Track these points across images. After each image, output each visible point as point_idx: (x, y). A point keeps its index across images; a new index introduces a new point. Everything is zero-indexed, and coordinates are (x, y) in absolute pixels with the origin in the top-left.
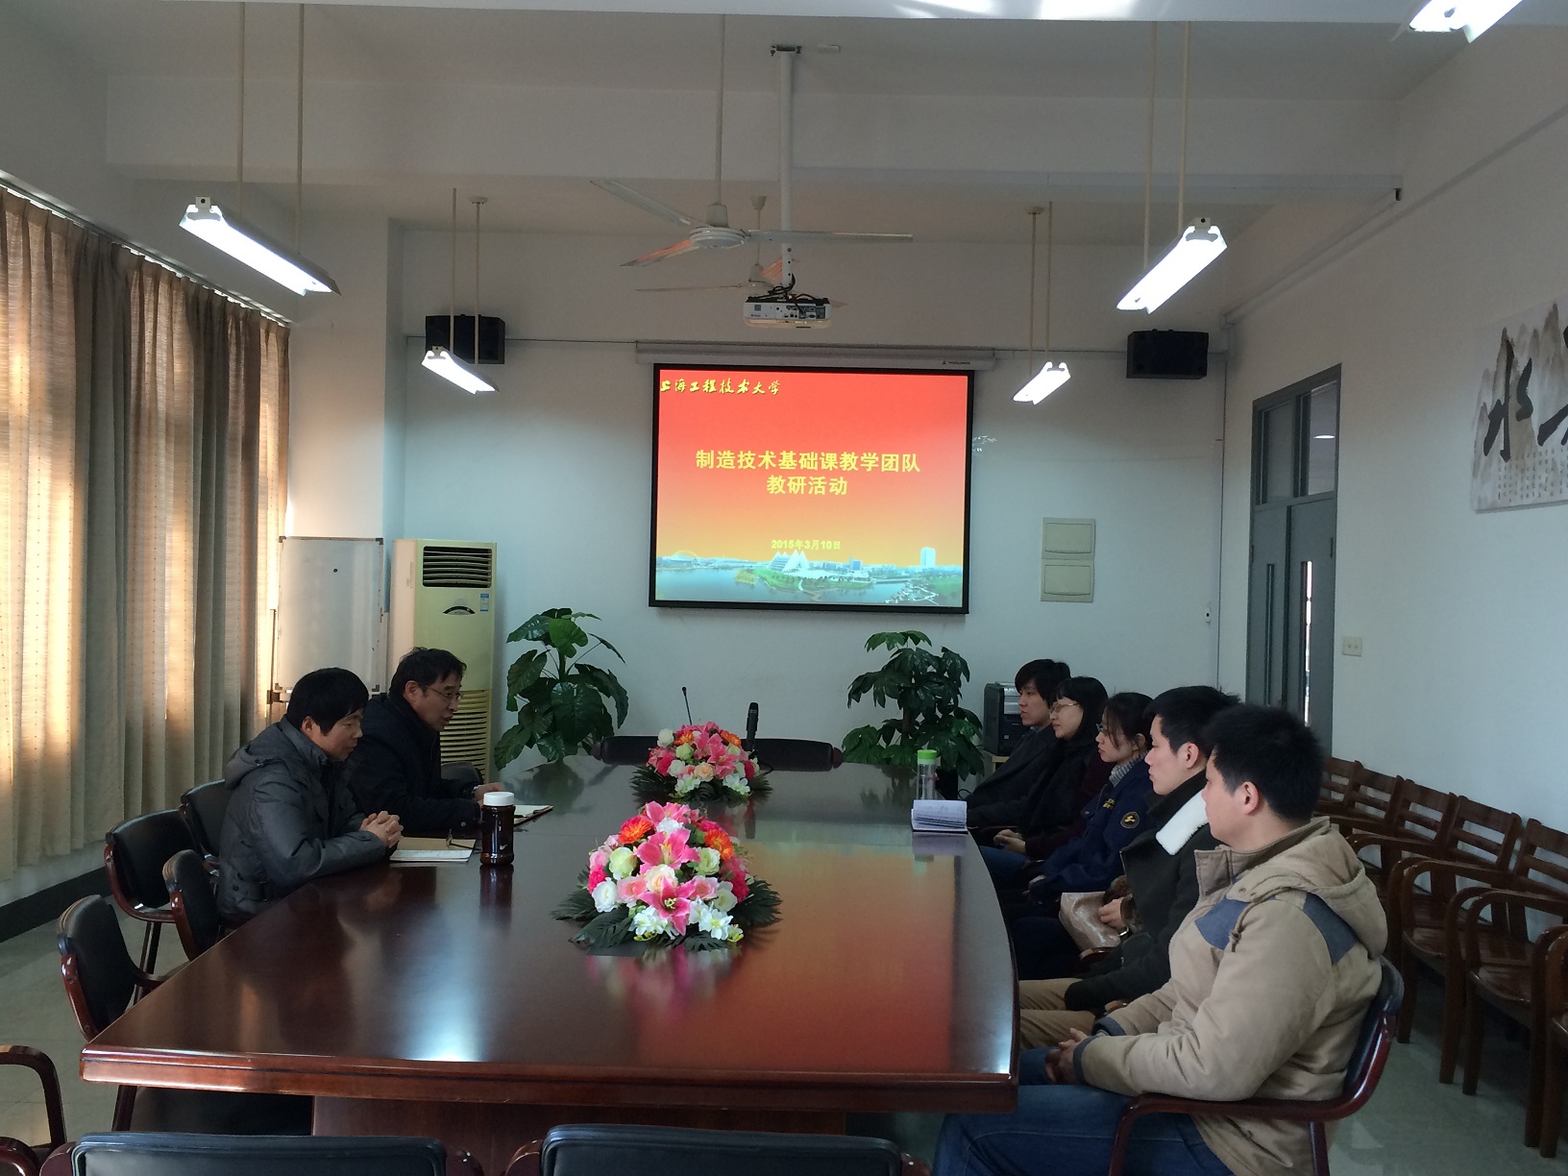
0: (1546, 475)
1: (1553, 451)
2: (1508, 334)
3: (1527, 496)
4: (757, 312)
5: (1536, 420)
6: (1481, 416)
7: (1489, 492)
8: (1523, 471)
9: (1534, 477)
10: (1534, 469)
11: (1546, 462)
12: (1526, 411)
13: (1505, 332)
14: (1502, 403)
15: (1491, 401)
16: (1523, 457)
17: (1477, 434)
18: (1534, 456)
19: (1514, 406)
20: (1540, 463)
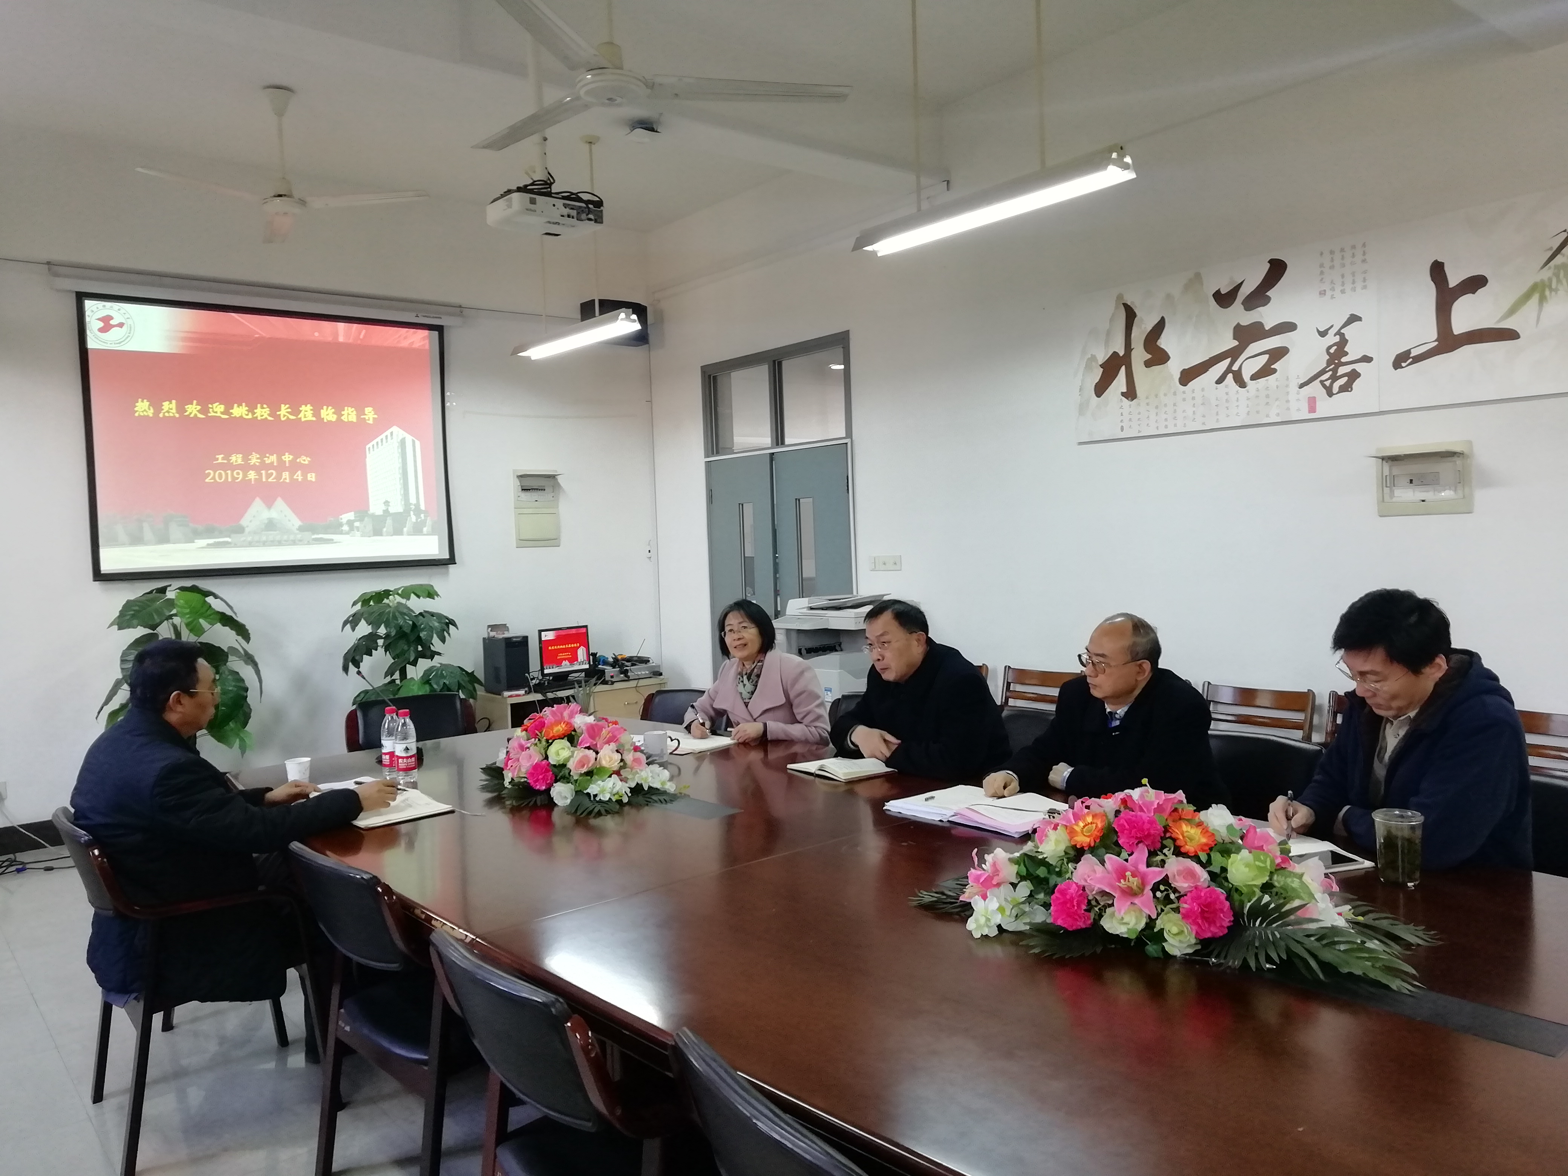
0: (1194, 409)
1: (1203, 390)
2: (1125, 298)
3: (1166, 427)
4: (532, 207)
5: (1175, 367)
6: (1088, 367)
7: (1107, 427)
8: (1157, 407)
9: (1175, 411)
10: (1175, 405)
11: (1193, 398)
12: (1158, 357)
13: (1120, 297)
14: (1121, 353)
15: (1103, 355)
16: (1156, 396)
17: (1083, 381)
18: (1175, 394)
19: (1139, 355)
20: (1184, 400)
